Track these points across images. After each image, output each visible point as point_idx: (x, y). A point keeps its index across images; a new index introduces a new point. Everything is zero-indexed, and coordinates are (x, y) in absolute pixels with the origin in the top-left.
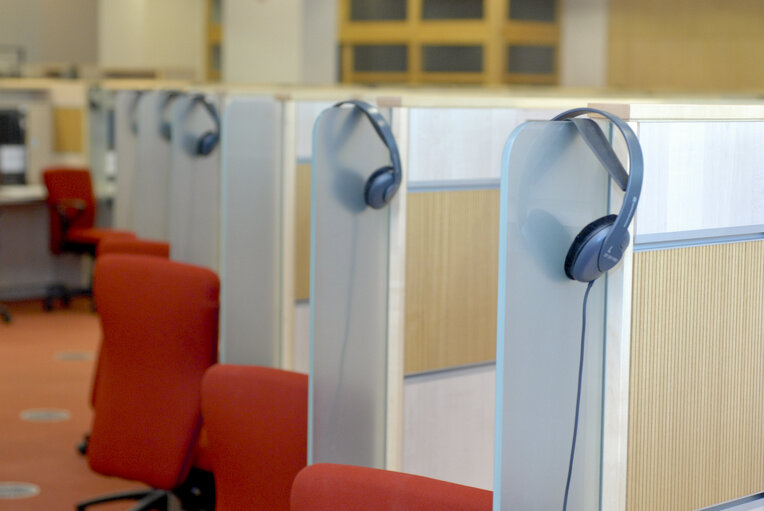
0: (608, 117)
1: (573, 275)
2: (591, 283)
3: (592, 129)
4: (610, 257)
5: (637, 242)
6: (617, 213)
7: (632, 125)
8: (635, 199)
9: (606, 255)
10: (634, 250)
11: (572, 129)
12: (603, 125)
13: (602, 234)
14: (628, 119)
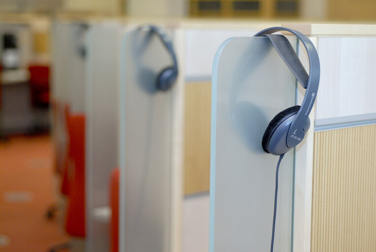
0: (294, 34)
1: (268, 149)
2: (282, 156)
3: (282, 42)
4: (295, 137)
5: (317, 125)
6: (301, 105)
7: (313, 40)
8: (313, 95)
9: (292, 136)
10: (315, 130)
11: (268, 42)
12: (292, 40)
13: (289, 120)
14: (310, 35)
